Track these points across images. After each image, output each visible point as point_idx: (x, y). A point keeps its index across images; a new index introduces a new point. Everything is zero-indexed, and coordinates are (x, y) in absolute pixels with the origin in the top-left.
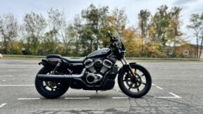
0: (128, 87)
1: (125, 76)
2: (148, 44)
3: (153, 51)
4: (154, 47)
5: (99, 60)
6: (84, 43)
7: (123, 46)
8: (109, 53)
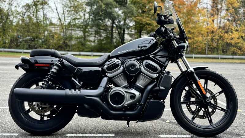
0: (190, 116)
1: (184, 93)
2: (224, 28)
3: (233, 42)
4: (235, 35)
5: (133, 61)
6: (98, 26)
7: (182, 32)
8: (154, 47)
